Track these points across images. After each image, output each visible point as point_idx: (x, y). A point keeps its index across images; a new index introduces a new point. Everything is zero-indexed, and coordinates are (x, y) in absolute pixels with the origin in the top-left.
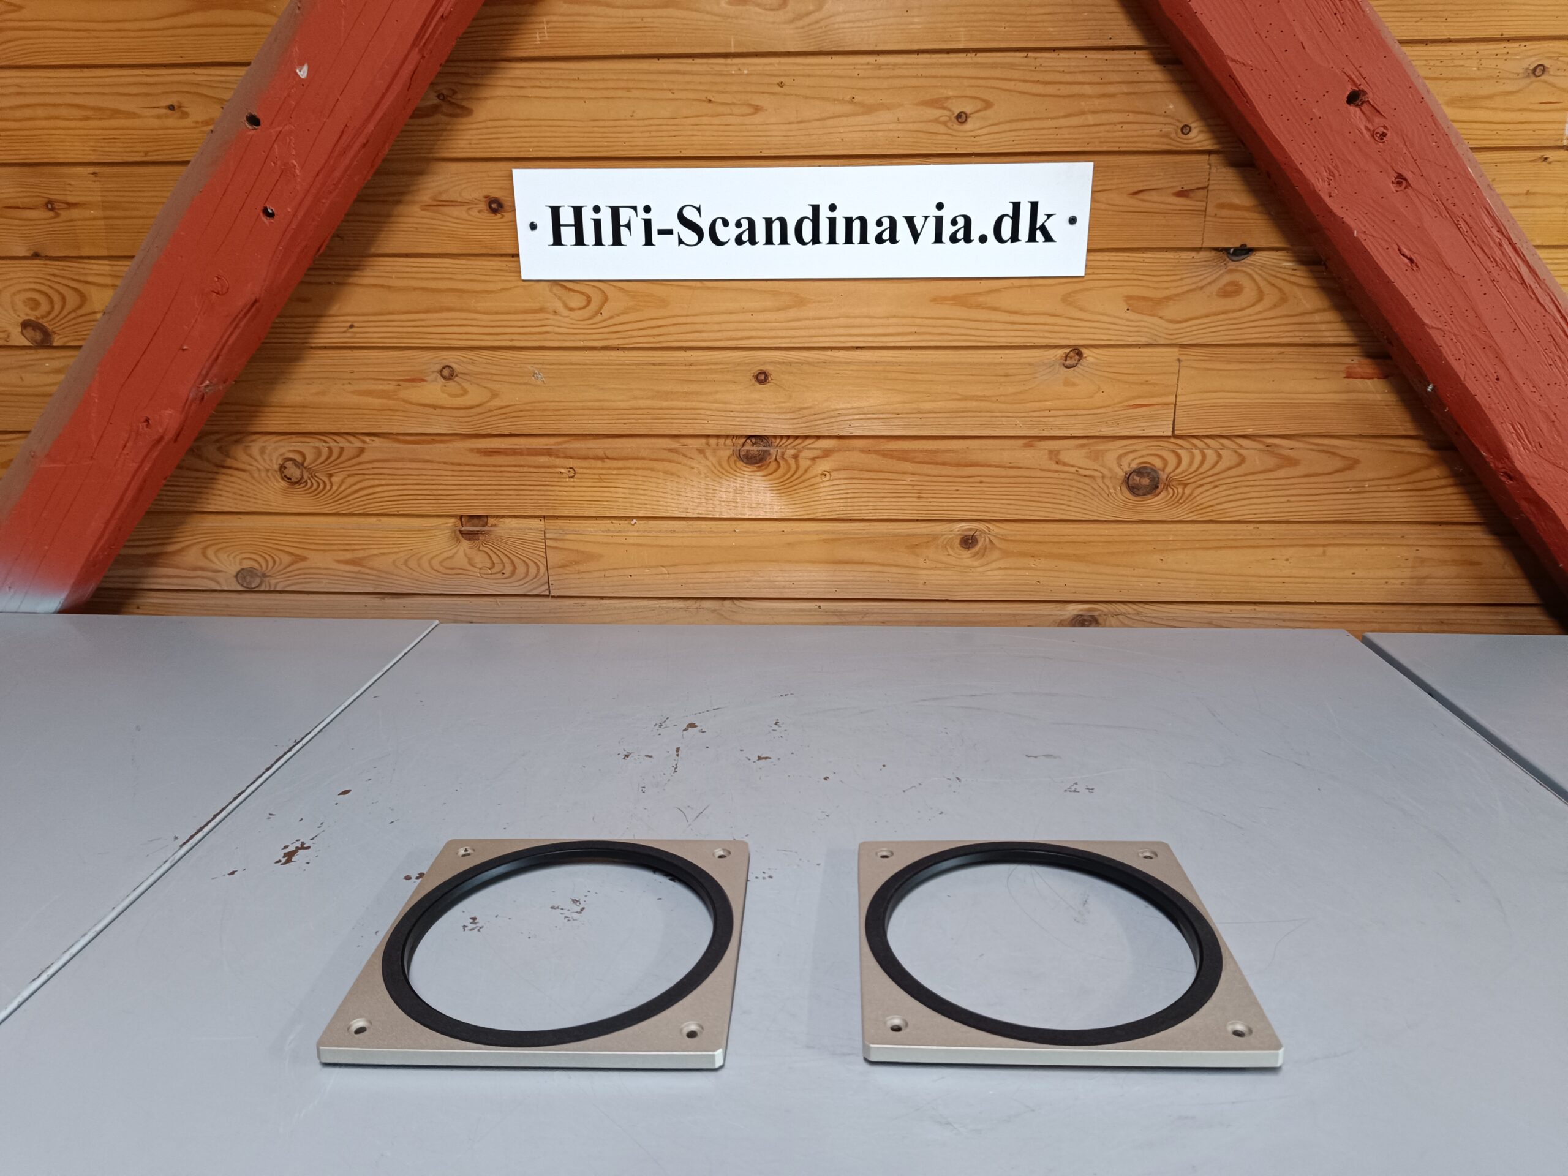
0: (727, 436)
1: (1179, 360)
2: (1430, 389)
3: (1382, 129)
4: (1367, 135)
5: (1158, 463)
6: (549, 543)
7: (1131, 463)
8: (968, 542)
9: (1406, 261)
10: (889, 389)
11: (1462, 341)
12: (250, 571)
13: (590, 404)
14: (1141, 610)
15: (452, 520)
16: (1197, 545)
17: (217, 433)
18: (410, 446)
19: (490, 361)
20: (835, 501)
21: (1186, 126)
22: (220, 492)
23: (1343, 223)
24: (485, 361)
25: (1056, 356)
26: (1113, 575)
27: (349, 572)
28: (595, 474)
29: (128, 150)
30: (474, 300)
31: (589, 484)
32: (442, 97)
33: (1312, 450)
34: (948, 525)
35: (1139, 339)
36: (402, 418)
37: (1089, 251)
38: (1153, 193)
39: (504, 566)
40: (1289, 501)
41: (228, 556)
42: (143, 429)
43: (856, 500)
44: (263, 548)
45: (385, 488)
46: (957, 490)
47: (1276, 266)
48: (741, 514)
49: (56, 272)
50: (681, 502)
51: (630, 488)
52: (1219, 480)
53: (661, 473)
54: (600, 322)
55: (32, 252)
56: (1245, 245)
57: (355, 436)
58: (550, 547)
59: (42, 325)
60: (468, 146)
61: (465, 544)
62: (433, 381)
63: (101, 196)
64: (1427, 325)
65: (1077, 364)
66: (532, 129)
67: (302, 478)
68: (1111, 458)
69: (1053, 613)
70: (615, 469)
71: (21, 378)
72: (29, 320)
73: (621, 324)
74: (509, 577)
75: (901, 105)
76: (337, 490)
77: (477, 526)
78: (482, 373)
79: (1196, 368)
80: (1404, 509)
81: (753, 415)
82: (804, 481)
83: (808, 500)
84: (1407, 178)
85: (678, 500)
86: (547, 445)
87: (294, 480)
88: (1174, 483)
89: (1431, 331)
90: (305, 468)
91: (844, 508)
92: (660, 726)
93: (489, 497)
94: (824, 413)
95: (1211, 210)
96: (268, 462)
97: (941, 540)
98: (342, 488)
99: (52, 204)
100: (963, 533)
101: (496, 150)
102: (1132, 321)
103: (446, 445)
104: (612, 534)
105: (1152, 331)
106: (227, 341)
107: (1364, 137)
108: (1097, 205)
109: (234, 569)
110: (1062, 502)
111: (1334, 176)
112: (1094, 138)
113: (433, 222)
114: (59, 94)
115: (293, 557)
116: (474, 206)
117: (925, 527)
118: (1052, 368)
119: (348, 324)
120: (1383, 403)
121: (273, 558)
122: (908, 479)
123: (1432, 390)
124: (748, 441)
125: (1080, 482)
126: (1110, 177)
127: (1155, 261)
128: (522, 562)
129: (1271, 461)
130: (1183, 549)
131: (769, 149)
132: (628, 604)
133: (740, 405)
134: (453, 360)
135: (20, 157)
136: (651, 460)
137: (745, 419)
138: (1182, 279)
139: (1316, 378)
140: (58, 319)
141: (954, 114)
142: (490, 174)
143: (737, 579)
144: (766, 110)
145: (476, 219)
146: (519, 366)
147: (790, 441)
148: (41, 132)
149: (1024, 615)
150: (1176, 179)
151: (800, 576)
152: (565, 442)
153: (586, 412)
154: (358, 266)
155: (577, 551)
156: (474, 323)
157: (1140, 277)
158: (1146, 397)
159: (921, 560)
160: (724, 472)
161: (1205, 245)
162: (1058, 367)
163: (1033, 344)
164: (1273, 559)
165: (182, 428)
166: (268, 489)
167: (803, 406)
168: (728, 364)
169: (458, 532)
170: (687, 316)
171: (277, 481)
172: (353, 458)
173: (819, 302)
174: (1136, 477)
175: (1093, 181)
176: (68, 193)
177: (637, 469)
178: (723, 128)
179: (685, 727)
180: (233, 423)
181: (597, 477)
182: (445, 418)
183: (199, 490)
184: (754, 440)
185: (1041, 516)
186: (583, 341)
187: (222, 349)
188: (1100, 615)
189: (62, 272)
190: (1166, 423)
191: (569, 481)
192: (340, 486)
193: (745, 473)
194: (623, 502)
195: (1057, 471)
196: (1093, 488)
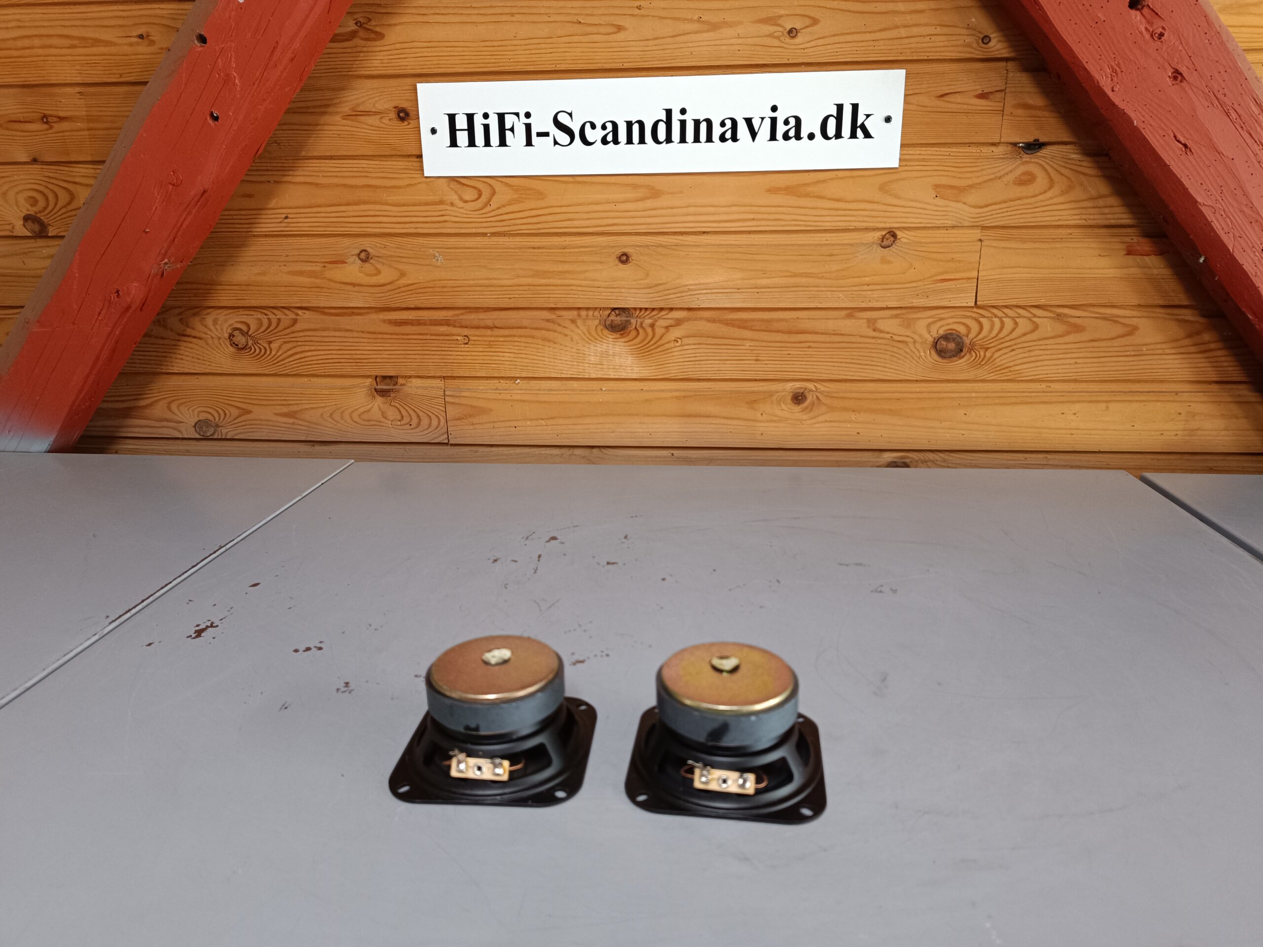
0: (596, 308)
1: (981, 240)
2: (1202, 260)
3: (1161, 30)
4: (1147, 36)
5: (962, 330)
6: (447, 399)
7: (939, 330)
8: (798, 398)
9: (1181, 146)
10: (730, 268)
11: (1231, 217)
12: (204, 422)
13: (481, 282)
14: (947, 457)
15: (369, 380)
16: (997, 401)
17: (180, 307)
18: (334, 317)
19: (399, 246)
20: (685, 363)
21: (986, 36)
22: (181, 357)
23: (1124, 114)
24: (395, 246)
25: (874, 238)
26: (923, 427)
27: (285, 423)
28: (485, 341)
29: (107, 72)
30: (385, 195)
31: (481, 350)
32: (359, 25)
33: (1096, 318)
34: (781, 384)
35: (946, 222)
36: (327, 294)
37: (903, 146)
38: (957, 95)
39: (411, 419)
40: (1076, 363)
41: (188, 409)
42: (114, 298)
43: (703, 362)
44: (215, 402)
45: (315, 353)
46: (789, 354)
47: (1066, 158)
48: (606, 375)
49: (51, 175)
50: (557, 364)
51: (514, 353)
52: (1015, 344)
53: (540, 340)
54: (489, 212)
55: (31, 158)
56: (1037, 140)
57: (288, 309)
58: (448, 402)
59: (41, 219)
60: (381, 65)
61: (379, 400)
62: (353, 263)
63: (86, 111)
64: (1201, 205)
65: (892, 244)
66: (433, 49)
67: (247, 344)
68: (921, 326)
69: (871, 460)
70: (502, 336)
71: (25, 264)
72: (30, 215)
73: (506, 214)
74: (416, 428)
75: (740, 23)
76: (275, 355)
77: (389, 385)
78: (392, 256)
79: (996, 247)
80: (1179, 370)
81: (617, 290)
82: (659, 346)
83: (663, 363)
84: (1182, 72)
85: (554, 362)
86: (446, 317)
87: (240, 346)
88: (976, 347)
89: (1204, 209)
90: (250, 337)
91: (693, 370)
92: (527, 538)
93: (399, 360)
94: (675, 288)
95: (1008, 110)
96: (220, 331)
97: (775, 397)
98: (279, 353)
99: (47, 119)
100: (796, 391)
101: (403, 67)
102: (940, 206)
103: (364, 317)
104: (500, 392)
105: (957, 215)
106: (181, 225)
107: (1144, 37)
108: (910, 107)
109: (193, 421)
110: (879, 364)
111: (1116, 73)
112: (905, 49)
113: (353, 129)
114: (51, 26)
115: (240, 411)
116: (385, 115)
117: (762, 386)
118: (871, 248)
119: (285, 215)
120: (1159, 277)
121: (224, 412)
122: (747, 345)
123: (1204, 261)
124: (613, 313)
125: (893, 346)
126: (921, 83)
127: (959, 154)
128: (425, 415)
129: (1060, 328)
130: (983, 405)
131: (629, 62)
132: (513, 451)
133: (605, 282)
134: (370, 245)
135: (18, 80)
136: (531, 328)
137: (610, 294)
138: (983, 170)
139: (1100, 255)
140: (53, 213)
141: (785, 30)
142: (399, 88)
143: (603, 430)
144: (627, 29)
145: (387, 126)
146: (423, 250)
147: (648, 312)
148: (36, 59)
149: (846, 461)
150: (977, 84)
151: (657, 428)
152: (462, 314)
153: (477, 289)
154: (292, 167)
155: (472, 406)
156: (386, 213)
157: (947, 168)
158: (952, 272)
159: (759, 415)
160: (592, 339)
161: (1003, 140)
162: (875, 246)
163: (853, 228)
164: (1063, 414)
165: (146, 299)
166: (220, 353)
167: (658, 282)
168: (596, 247)
169: (374, 390)
170: (561, 206)
171: (228, 347)
172: (288, 328)
173: (672, 193)
174: (944, 343)
175: (905, 85)
176: (59, 109)
177: (521, 336)
178: (590, 45)
179: (548, 539)
180: (190, 298)
181: (487, 343)
182: (363, 294)
183: (164, 354)
184: (617, 312)
185: (861, 376)
186: (475, 228)
187: (177, 232)
188: (911, 462)
189: (56, 174)
190: (969, 295)
191: (464, 347)
192: (278, 351)
193: (610, 340)
194: (509, 365)
195: (874, 338)
196: (906, 353)
